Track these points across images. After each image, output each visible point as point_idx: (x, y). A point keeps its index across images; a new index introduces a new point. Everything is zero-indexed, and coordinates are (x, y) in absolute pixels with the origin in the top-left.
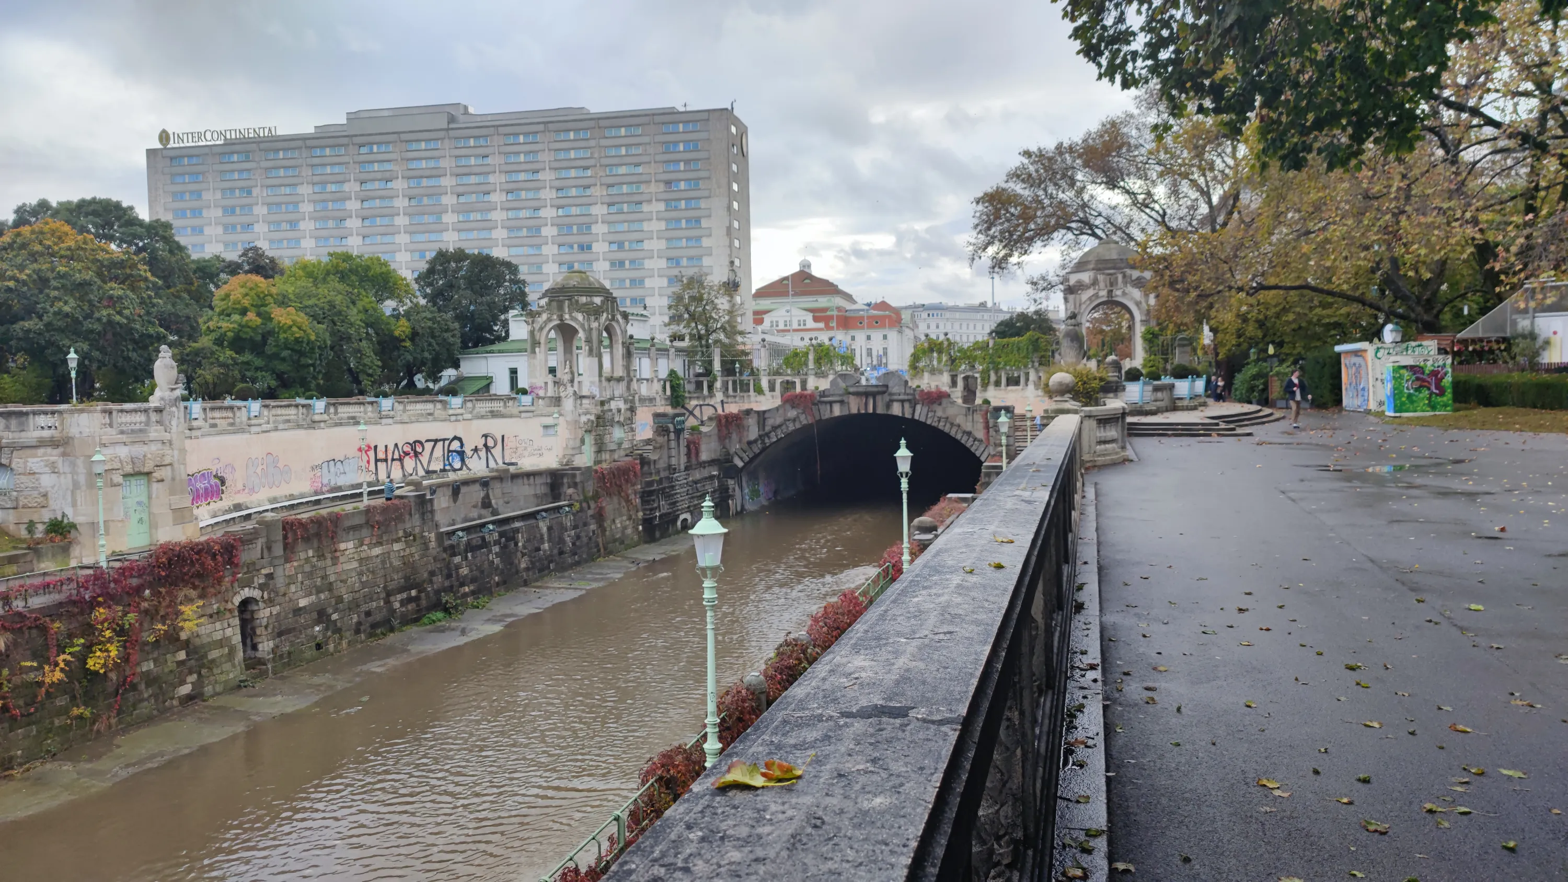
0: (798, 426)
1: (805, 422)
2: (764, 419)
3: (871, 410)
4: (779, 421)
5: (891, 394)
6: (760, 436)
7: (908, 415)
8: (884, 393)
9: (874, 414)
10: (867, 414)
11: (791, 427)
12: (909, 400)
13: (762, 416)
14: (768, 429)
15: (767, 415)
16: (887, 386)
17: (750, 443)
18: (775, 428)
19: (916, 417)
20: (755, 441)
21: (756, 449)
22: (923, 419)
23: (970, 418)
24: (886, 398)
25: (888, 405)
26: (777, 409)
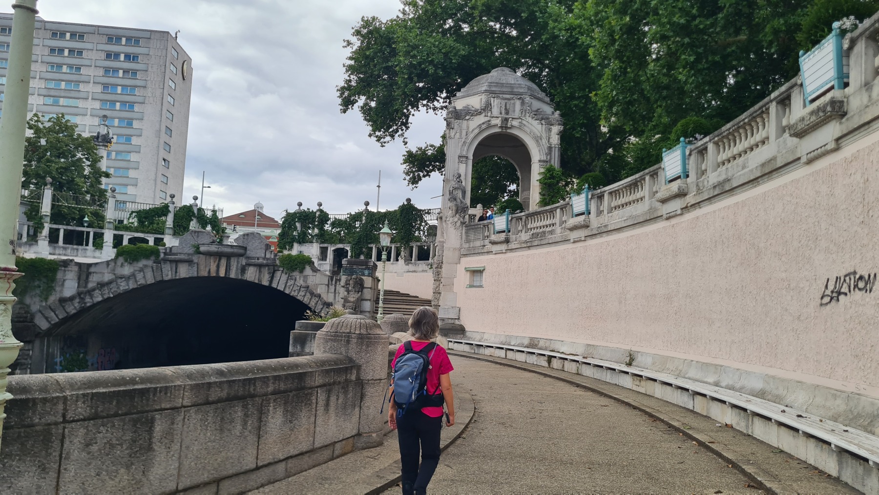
0: (132, 285)
1: (142, 282)
2: (89, 274)
3: (222, 274)
4: (107, 277)
5: (248, 258)
6: (79, 294)
7: (265, 283)
8: (242, 255)
9: (226, 279)
10: (217, 278)
11: (123, 286)
12: (267, 265)
13: (85, 270)
14: (91, 285)
15: (92, 270)
16: (245, 249)
17: (63, 301)
18: (101, 285)
19: (274, 285)
20: (71, 299)
21: (72, 309)
22: (281, 288)
23: (332, 288)
24: (243, 261)
25: (243, 270)
26: (108, 263)
